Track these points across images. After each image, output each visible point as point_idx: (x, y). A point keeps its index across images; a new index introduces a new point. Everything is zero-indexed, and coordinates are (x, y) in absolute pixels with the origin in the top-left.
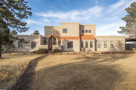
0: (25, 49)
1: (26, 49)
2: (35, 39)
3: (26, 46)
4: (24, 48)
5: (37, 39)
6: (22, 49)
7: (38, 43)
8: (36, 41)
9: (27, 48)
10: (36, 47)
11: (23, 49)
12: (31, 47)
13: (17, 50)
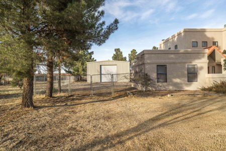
0: (172, 85)
1: (176, 85)
2: (195, 59)
3: (175, 78)
4: (171, 81)
5: (199, 58)
6: (165, 84)
7: (202, 68)
8: (199, 65)
9: (177, 80)
10: (199, 79)
11: (169, 85)
12: (186, 79)
13: (155, 88)
